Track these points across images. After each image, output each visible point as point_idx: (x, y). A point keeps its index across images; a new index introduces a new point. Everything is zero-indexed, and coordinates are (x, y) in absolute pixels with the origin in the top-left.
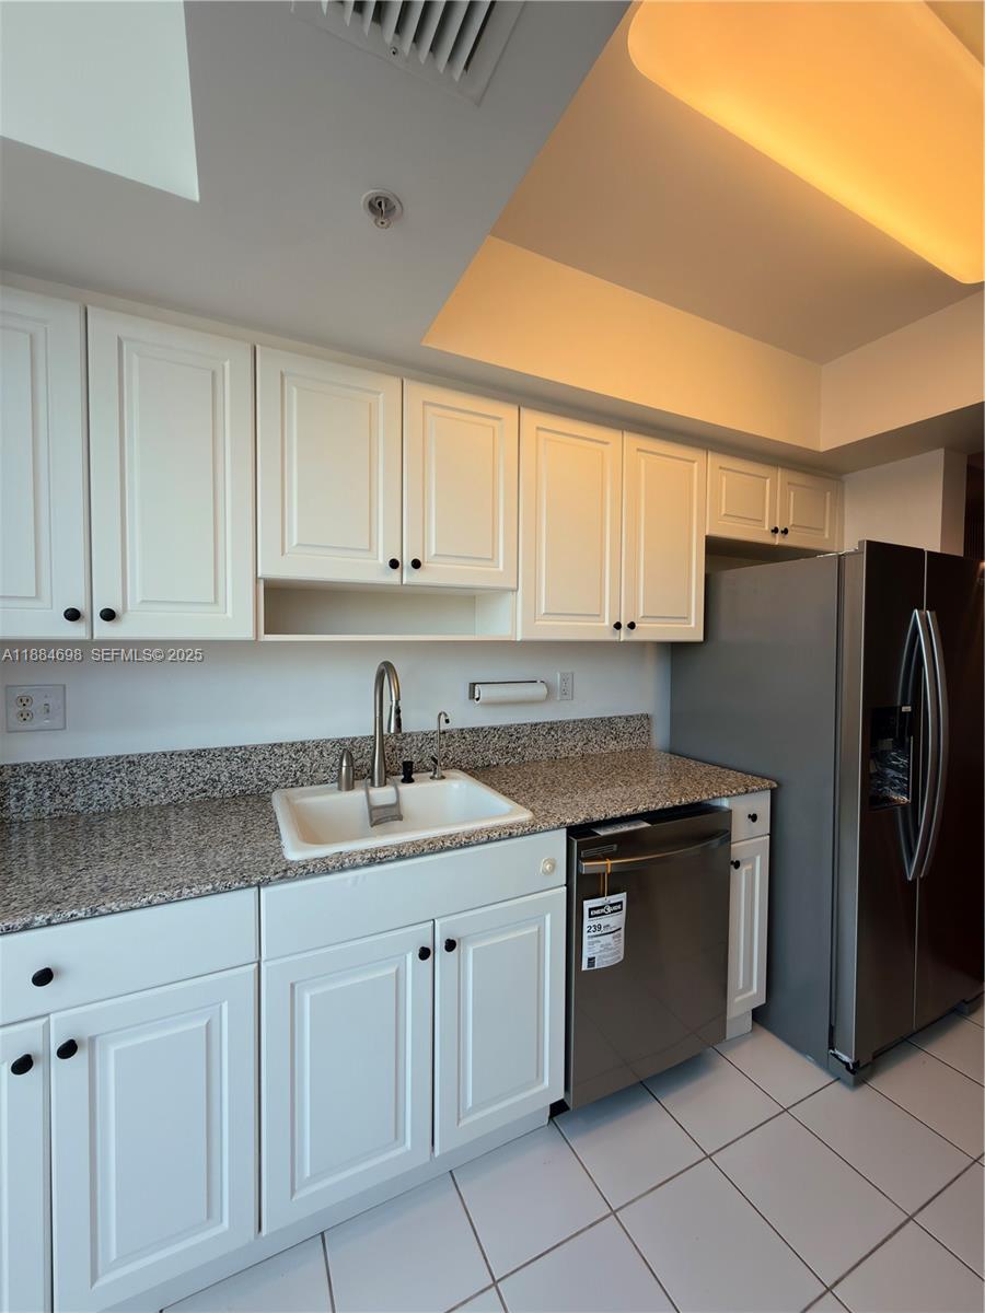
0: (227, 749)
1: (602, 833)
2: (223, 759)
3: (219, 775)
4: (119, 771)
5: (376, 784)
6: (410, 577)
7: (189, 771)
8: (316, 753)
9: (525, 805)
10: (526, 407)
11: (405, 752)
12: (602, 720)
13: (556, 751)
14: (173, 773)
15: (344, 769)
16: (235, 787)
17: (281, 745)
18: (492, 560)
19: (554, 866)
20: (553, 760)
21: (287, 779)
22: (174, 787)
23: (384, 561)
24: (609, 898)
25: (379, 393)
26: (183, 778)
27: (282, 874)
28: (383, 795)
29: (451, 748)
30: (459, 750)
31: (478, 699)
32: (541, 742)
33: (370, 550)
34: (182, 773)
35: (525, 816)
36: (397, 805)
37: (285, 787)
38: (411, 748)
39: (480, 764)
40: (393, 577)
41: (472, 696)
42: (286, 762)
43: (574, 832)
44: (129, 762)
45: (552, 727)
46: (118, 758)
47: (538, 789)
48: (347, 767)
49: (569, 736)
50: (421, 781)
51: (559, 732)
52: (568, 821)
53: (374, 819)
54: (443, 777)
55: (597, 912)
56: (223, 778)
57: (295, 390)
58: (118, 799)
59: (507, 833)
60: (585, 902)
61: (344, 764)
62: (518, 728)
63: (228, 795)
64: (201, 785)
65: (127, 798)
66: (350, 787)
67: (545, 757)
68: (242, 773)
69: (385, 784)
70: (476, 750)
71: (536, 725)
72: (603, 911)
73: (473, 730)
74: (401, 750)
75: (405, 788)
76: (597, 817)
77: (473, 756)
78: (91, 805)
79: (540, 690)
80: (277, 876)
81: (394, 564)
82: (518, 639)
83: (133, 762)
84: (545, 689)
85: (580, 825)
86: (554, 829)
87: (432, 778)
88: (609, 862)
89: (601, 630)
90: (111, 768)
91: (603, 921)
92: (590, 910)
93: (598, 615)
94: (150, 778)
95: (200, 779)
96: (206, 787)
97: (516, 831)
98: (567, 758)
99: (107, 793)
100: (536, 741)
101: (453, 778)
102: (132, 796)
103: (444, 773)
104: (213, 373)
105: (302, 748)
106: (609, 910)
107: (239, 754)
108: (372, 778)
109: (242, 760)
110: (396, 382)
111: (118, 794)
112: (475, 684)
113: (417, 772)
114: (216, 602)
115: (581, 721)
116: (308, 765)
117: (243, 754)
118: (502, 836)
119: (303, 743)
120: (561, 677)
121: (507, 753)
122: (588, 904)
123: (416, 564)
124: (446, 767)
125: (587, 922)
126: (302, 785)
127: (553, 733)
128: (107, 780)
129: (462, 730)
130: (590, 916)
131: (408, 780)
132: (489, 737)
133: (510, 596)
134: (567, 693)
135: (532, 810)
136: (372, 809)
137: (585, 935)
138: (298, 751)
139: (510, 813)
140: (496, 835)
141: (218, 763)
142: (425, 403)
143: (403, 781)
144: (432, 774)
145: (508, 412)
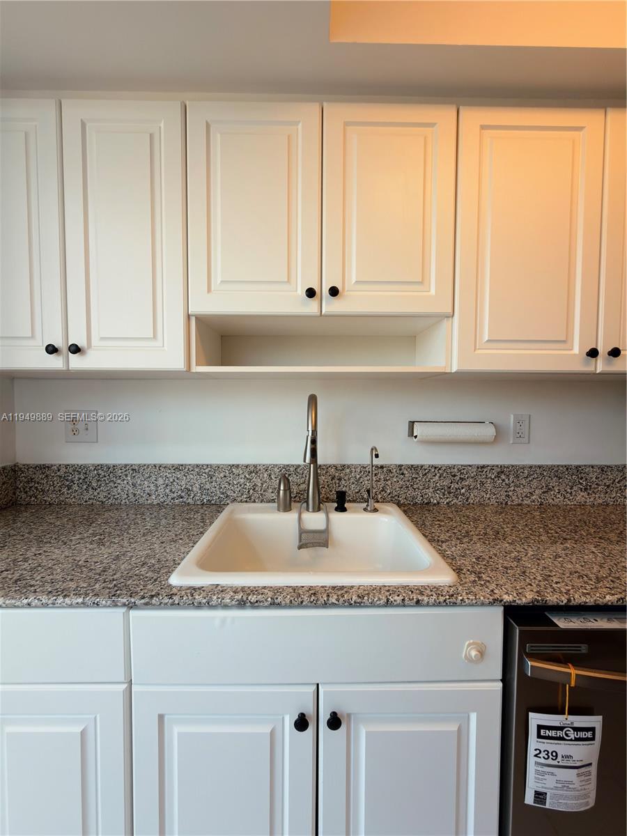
0: (197, 466)
1: (562, 623)
2: (195, 473)
3: (192, 486)
4: (126, 476)
5: (311, 510)
6: (332, 306)
7: (171, 480)
8: (265, 475)
9: (451, 560)
10: (464, 105)
11: (343, 482)
12: (567, 468)
13: (508, 496)
14: (161, 481)
15: (281, 492)
16: (204, 496)
17: (237, 466)
18: (421, 283)
19: (482, 653)
20: (503, 507)
21: (242, 494)
22: (161, 490)
23: (301, 292)
24: (571, 718)
25: (297, 123)
26: (167, 485)
27: (146, 600)
28: (314, 520)
29: (389, 483)
30: (397, 485)
31: (416, 437)
32: (489, 485)
33: (289, 281)
34: (167, 482)
35: (444, 577)
36: (326, 531)
37: (241, 501)
38: (349, 479)
39: (419, 500)
40: (311, 307)
41: (411, 433)
42: (242, 481)
43: (513, 614)
44: (133, 470)
45: (502, 471)
46: (126, 465)
47: (475, 538)
48: (285, 490)
49: (523, 482)
50: (355, 512)
51: (511, 477)
52: (507, 598)
53: (303, 542)
54: (375, 510)
55: (552, 733)
56: (195, 489)
57: (219, 135)
58: (126, 496)
59: (415, 597)
60: (531, 715)
61: (282, 488)
62: (462, 469)
63: (199, 503)
64: (180, 492)
65: (131, 496)
66: (287, 508)
67: (493, 501)
68: (207, 486)
69: (319, 510)
70: (415, 486)
71: (483, 467)
72: (559, 733)
73: (411, 467)
74: (340, 479)
75: (337, 517)
76: (552, 599)
77: (411, 492)
78: (109, 498)
79: (489, 432)
80: (143, 601)
81: (311, 293)
82: (454, 370)
83: (135, 469)
84: (494, 430)
85: (524, 606)
86: (483, 604)
87: (365, 510)
88: (573, 671)
89: (570, 358)
90: (122, 473)
91: (562, 748)
92: (540, 727)
93: (564, 342)
94: (146, 482)
95: (179, 487)
96: (183, 494)
97: (426, 599)
98: (519, 505)
99: (119, 491)
100: (482, 484)
101: (385, 512)
102: (135, 495)
103: (377, 505)
104: (151, 136)
105: (254, 470)
106: (572, 735)
107: (207, 471)
108: (307, 502)
109: (209, 475)
110: (315, 108)
111: (126, 492)
112: (414, 422)
113: (350, 501)
114: (155, 337)
115: (540, 467)
116: (260, 485)
117: (210, 471)
118: (406, 602)
119: (255, 466)
120: (514, 418)
121: (449, 493)
122: (535, 719)
123: (334, 292)
124: (384, 501)
125: (533, 743)
126: (254, 501)
127: (503, 477)
128: (119, 481)
129: (400, 466)
130: (539, 736)
131: (341, 508)
132: (429, 476)
133: (446, 324)
134: (522, 436)
135: (458, 571)
136: (302, 532)
137: (531, 760)
138: (251, 472)
139: (429, 571)
140: (399, 599)
141: (192, 476)
142: (346, 124)
143: (337, 509)
144: (365, 505)
145: (442, 116)
